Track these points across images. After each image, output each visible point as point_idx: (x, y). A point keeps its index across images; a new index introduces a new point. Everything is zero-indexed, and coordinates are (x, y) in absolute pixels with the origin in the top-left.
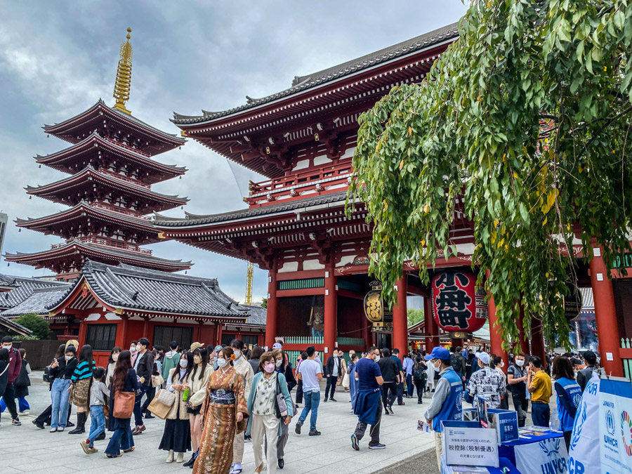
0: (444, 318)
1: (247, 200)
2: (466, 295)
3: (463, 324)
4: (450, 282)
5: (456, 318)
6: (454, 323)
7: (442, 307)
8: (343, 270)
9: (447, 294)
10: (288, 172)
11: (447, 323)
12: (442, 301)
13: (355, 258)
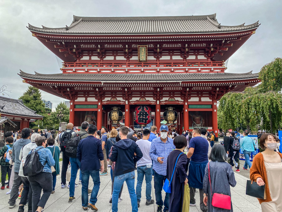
0: (140, 120)
1: (62, 70)
2: (147, 113)
3: (146, 122)
4: (143, 109)
5: (144, 120)
6: (143, 122)
7: (140, 116)
8: (106, 102)
9: (142, 113)
10: (79, 60)
11: (141, 122)
12: (140, 115)
13: (111, 99)
